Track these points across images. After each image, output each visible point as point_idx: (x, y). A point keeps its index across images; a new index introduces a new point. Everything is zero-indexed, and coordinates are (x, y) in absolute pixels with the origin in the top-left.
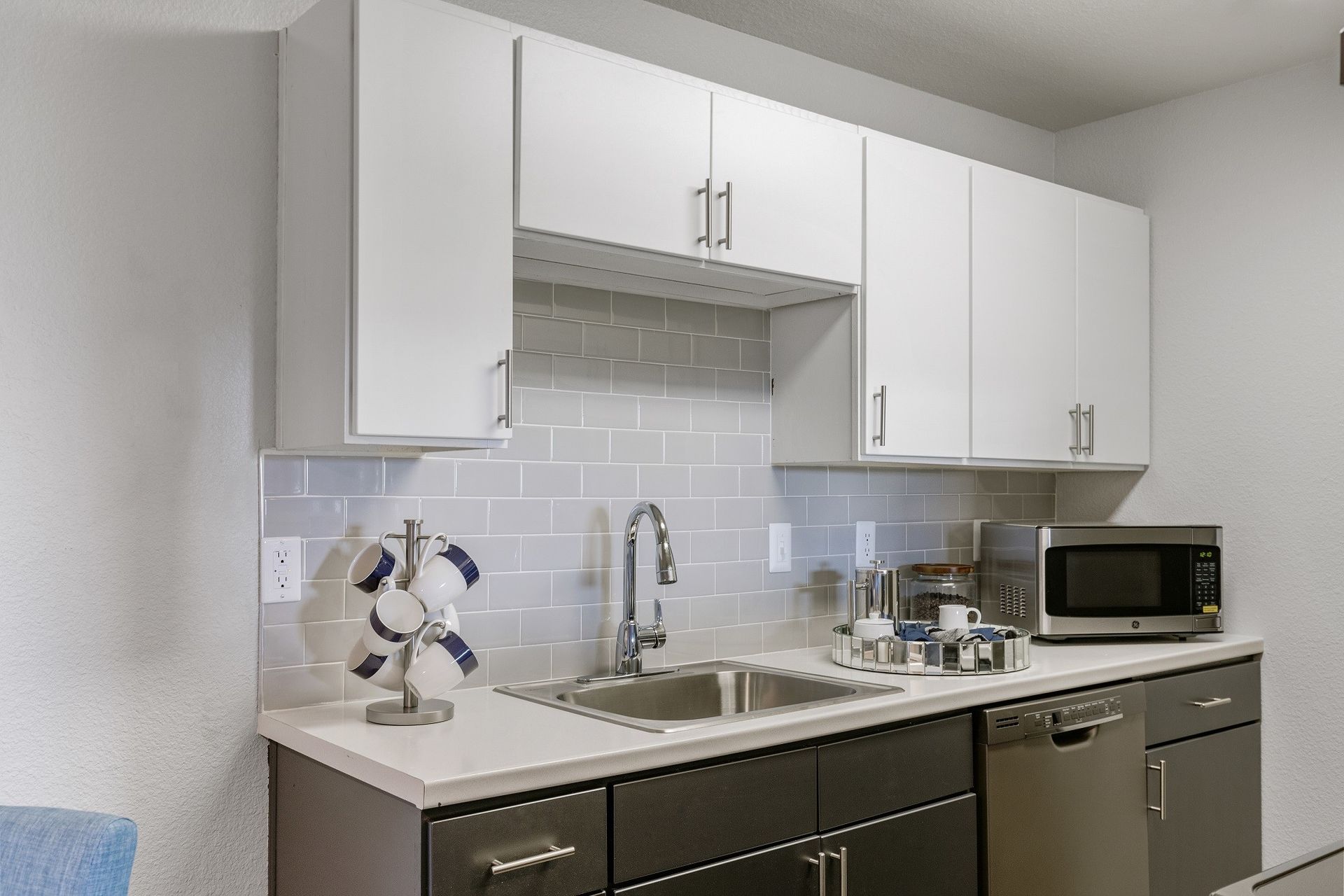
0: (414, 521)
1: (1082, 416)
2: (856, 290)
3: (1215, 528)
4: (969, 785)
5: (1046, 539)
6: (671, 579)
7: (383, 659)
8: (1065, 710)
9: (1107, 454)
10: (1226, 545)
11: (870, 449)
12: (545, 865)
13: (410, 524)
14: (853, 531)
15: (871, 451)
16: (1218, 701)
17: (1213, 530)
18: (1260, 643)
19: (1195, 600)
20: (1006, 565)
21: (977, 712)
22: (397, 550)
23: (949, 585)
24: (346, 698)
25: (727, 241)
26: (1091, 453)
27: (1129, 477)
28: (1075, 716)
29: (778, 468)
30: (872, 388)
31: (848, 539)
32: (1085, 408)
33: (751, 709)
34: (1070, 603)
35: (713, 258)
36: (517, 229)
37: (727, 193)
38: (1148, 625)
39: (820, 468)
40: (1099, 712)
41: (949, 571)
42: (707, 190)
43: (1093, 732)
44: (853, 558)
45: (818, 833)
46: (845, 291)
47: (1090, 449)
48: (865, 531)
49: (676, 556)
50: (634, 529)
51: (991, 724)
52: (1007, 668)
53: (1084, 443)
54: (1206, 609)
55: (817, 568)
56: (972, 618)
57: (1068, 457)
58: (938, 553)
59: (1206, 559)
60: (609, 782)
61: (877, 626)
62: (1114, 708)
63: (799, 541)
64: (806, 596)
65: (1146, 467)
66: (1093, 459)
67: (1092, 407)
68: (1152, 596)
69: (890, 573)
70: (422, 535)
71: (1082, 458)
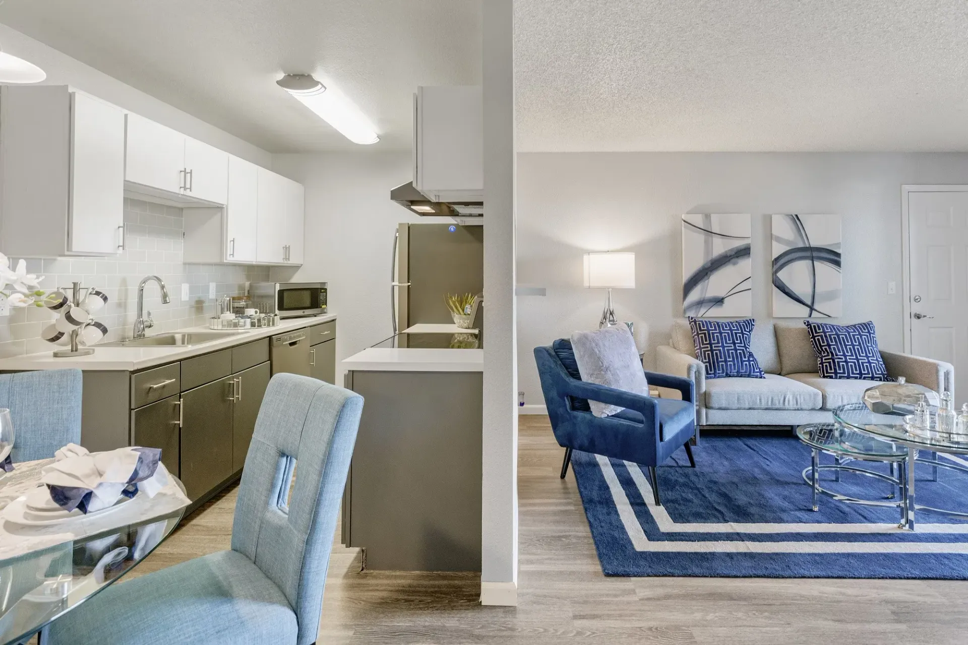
0: (77, 283)
1: (287, 249)
2: (225, 206)
3: (325, 283)
4: (267, 358)
5: (278, 288)
6: (168, 302)
7: (63, 334)
8: (292, 336)
9: (293, 261)
10: (329, 288)
11: (228, 258)
12: (164, 386)
13: (75, 284)
14: (208, 286)
15: (230, 259)
16: (326, 332)
17: (324, 283)
18: (336, 316)
19: (320, 304)
20: (262, 297)
21: (270, 337)
22: (69, 294)
23: (242, 303)
24: (26, 353)
25: (190, 189)
26: (289, 260)
27: (297, 268)
28: (294, 337)
29: (185, 264)
30: (230, 238)
31: (207, 289)
32: (287, 246)
33: (188, 343)
34: (285, 307)
35: (185, 194)
36: (125, 181)
37: (191, 173)
38: (307, 312)
39: (199, 264)
40: (300, 336)
41: (242, 299)
42: (185, 171)
43: (298, 342)
44: (209, 296)
45: (232, 374)
46: (222, 206)
47: (289, 259)
48: (212, 287)
49: (169, 294)
50: (144, 285)
51: (274, 341)
52: (275, 325)
53: (288, 257)
54: (323, 306)
55: (197, 299)
56: (256, 312)
57: (282, 261)
58: (235, 293)
59: (324, 292)
60: (180, 360)
61: (230, 316)
62: (303, 335)
63: (192, 290)
64: (193, 309)
65: (302, 265)
66: (289, 262)
67: (289, 246)
68: (308, 303)
69: (230, 299)
70: (81, 287)
71: (286, 262)
